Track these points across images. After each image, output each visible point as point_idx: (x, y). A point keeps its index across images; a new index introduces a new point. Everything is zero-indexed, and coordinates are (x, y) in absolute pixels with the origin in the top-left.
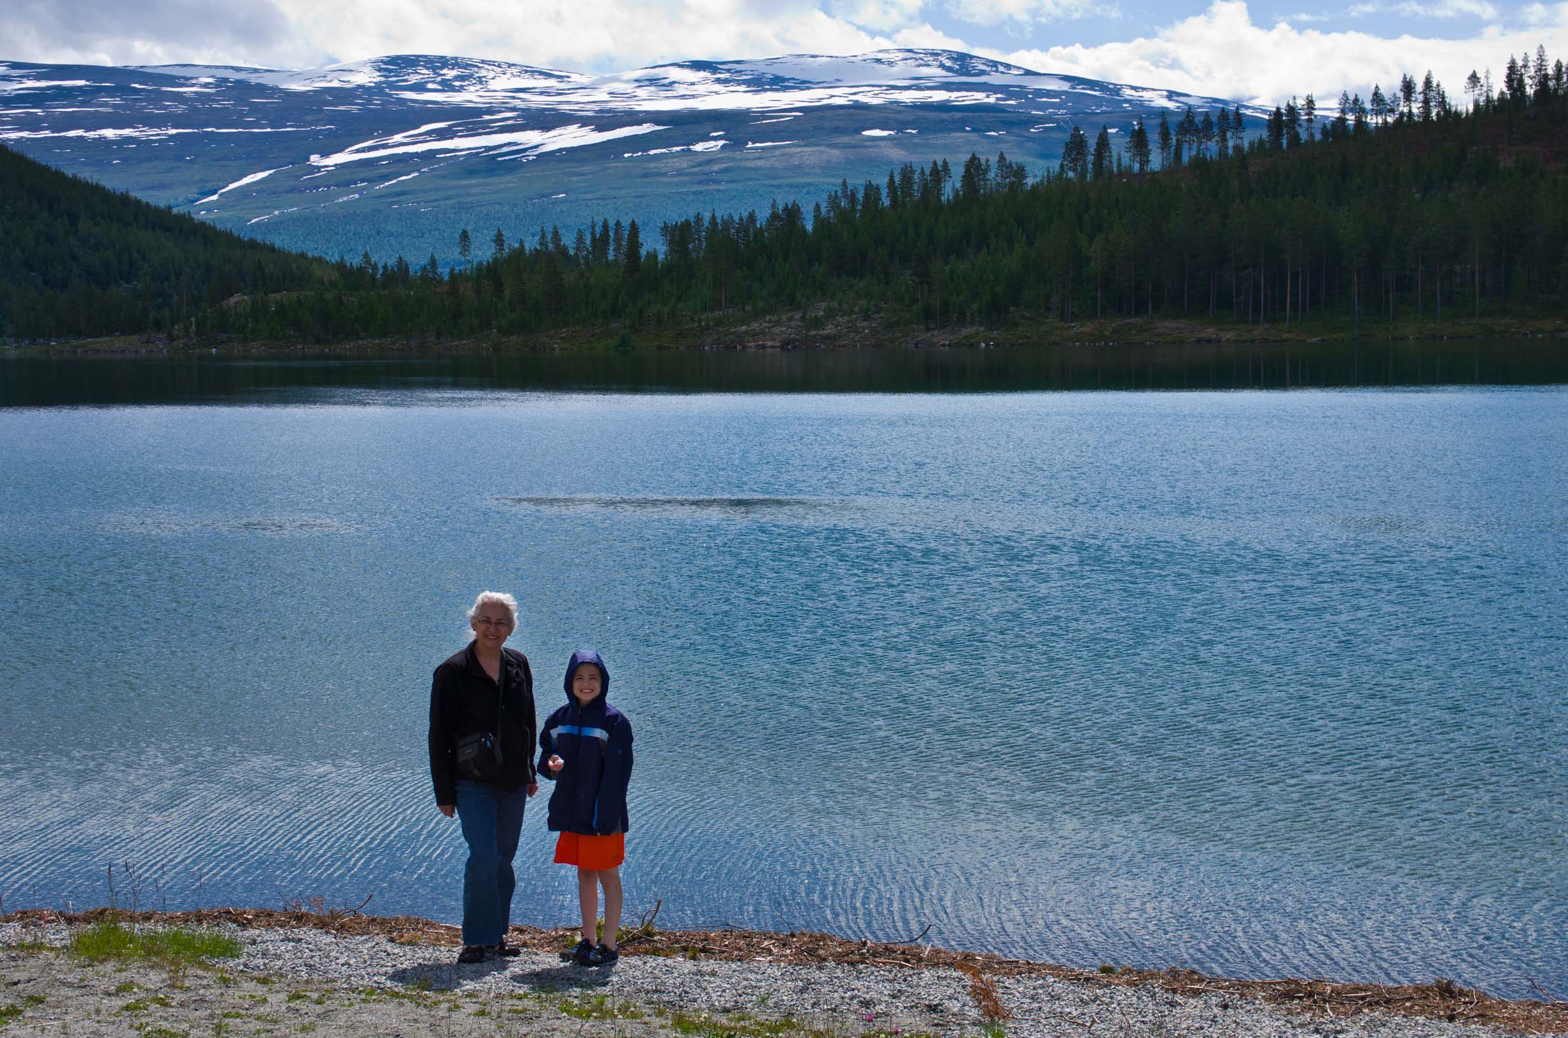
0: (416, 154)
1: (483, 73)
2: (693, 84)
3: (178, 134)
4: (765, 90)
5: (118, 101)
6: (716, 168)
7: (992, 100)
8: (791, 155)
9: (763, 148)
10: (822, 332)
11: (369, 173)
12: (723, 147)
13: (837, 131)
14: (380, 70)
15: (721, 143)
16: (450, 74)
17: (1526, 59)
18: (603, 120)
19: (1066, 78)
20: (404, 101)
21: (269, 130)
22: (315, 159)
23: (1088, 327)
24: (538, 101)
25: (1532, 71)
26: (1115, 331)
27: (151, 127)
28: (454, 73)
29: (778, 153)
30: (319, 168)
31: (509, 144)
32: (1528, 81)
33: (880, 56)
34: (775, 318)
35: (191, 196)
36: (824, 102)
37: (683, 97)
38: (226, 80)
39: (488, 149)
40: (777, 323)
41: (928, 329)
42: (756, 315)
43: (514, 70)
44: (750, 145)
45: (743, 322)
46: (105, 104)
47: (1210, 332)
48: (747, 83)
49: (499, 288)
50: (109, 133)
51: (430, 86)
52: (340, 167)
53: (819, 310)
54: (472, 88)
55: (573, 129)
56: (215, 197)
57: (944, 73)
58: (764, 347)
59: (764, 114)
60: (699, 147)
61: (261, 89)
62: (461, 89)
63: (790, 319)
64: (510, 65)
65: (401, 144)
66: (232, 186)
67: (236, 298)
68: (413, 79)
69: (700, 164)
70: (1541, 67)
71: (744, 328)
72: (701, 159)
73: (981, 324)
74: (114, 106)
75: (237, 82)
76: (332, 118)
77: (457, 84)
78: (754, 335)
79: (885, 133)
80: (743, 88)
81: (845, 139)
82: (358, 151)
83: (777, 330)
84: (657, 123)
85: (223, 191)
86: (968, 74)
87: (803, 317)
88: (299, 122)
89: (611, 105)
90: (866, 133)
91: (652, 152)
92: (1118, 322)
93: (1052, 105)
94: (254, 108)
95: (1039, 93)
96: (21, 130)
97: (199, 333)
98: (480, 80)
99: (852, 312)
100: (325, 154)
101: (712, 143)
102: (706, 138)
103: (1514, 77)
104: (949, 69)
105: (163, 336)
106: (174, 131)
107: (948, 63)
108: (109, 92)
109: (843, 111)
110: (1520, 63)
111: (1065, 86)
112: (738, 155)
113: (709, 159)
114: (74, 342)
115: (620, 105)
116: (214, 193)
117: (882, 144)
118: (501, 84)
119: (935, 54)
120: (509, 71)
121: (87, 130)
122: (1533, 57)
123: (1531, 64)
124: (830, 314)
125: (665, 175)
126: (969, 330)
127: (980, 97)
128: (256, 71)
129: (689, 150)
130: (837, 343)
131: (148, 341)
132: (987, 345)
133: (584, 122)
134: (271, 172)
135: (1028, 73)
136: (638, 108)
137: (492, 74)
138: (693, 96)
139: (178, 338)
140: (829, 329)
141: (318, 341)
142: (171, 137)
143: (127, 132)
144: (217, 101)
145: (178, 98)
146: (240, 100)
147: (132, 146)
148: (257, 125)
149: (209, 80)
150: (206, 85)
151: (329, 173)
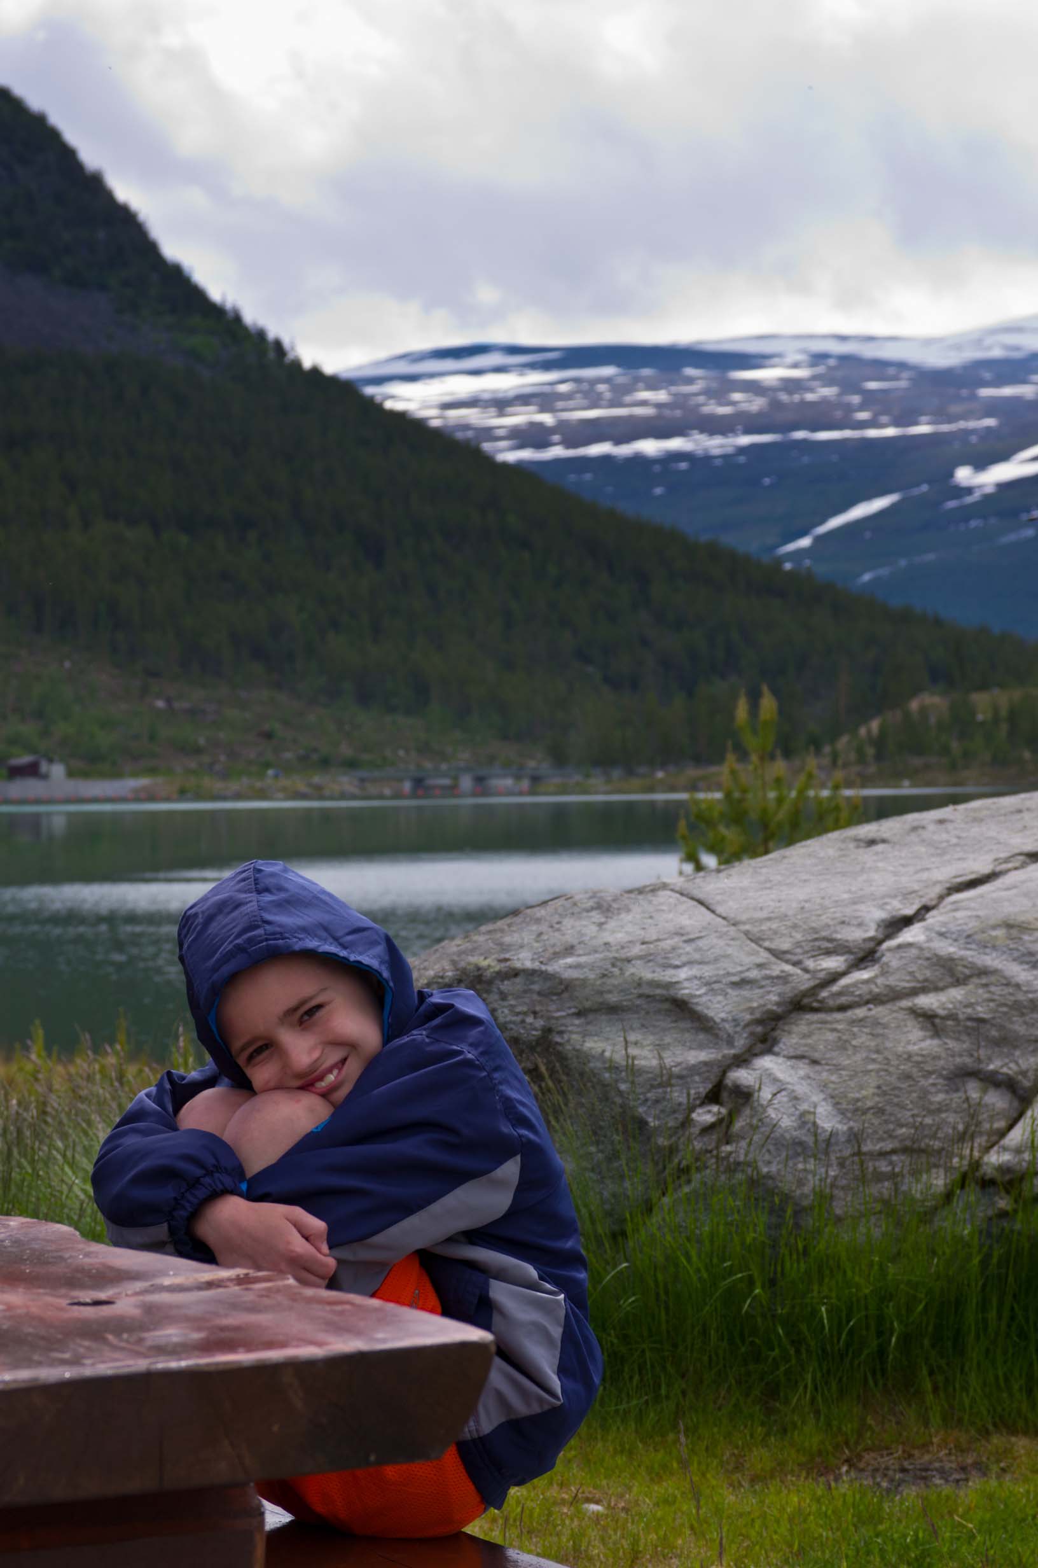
3: (752, 444)
5: (662, 396)
22: (963, 475)
27: (712, 433)
30: (969, 490)
35: (771, 541)
38: (825, 356)
46: (644, 403)
50: (649, 447)
52: (1005, 487)
56: (805, 542)
61: (880, 367)
66: (835, 523)
74: (657, 406)
75: (843, 357)
76: (992, 408)
85: (822, 529)
88: (940, 413)
94: (870, 399)
100: (981, 463)
106: (744, 440)
108: (652, 385)
116: (806, 534)
121: (618, 442)
128: (870, 339)
134: (895, 497)
142: (742, 450)
143: (676, 444)
144: (811, 390)
145: (753, 387)
146: (849, 386)
147: (683, 465)
148: (873, 424)
149: (799, 357)
150: (795, 366)
151: (987, 498)
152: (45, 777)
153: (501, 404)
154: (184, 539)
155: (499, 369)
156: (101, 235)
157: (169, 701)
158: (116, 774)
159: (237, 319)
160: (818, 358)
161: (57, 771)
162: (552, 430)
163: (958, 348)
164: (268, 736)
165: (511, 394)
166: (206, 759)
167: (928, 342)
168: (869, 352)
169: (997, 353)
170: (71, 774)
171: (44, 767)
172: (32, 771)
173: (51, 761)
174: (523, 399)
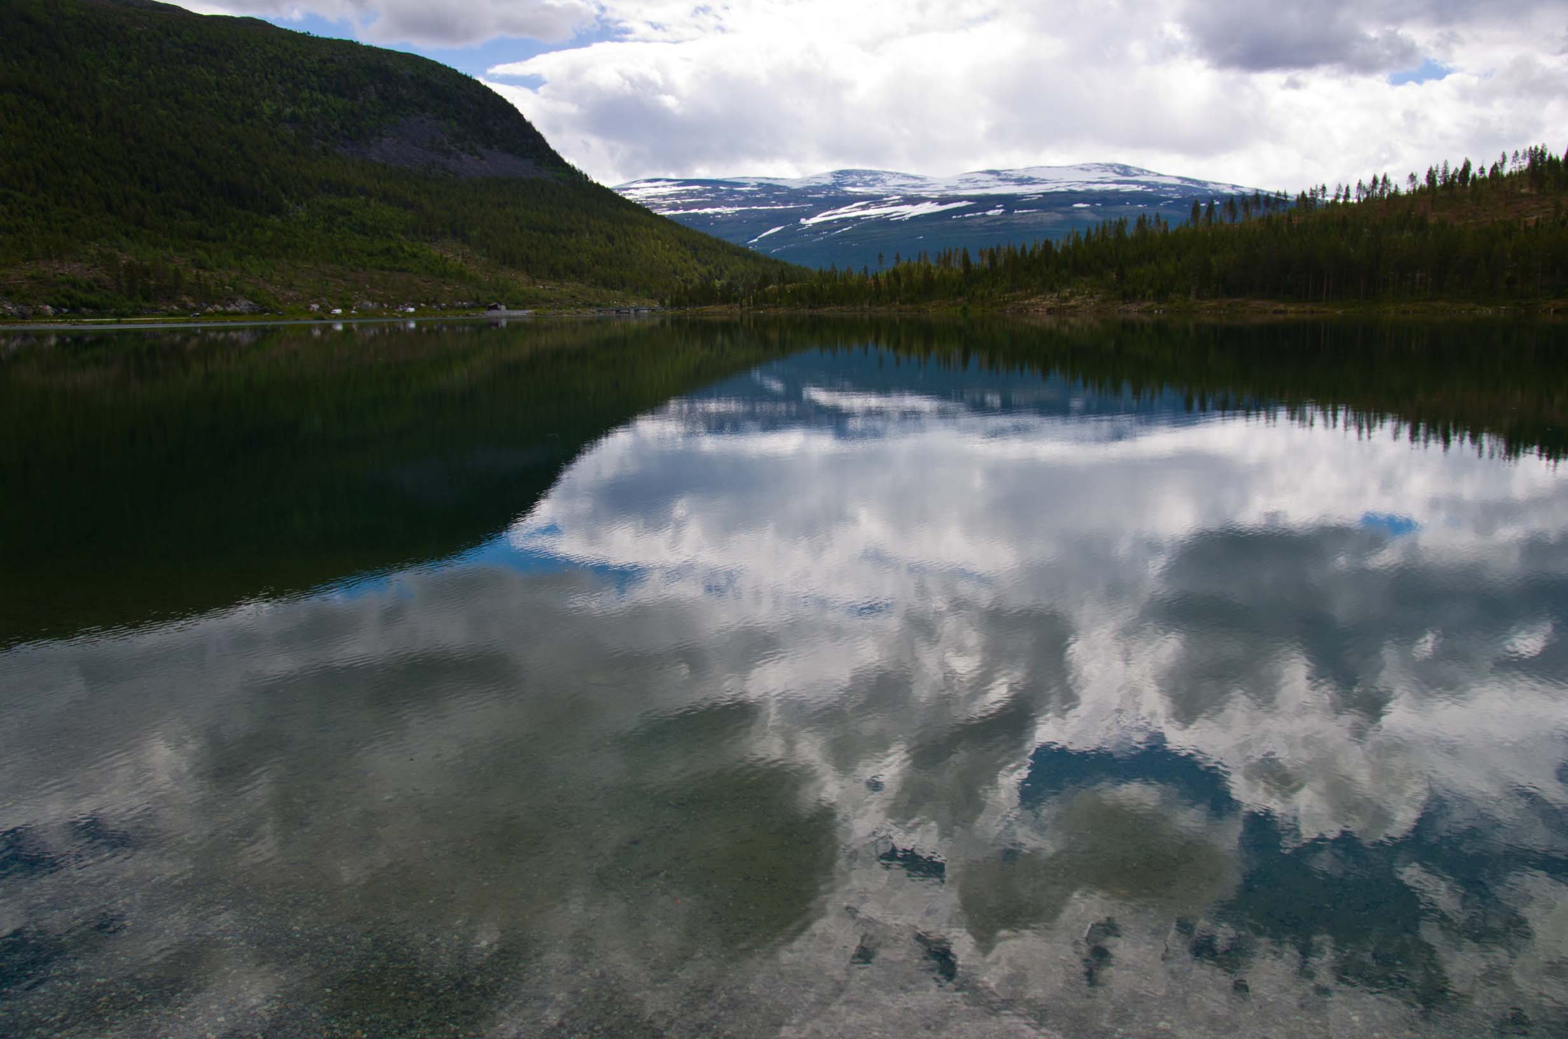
0: (851, 218)
1: (884, 177)
2: (987, 181)
3: (741, 210)
4: (1023, 184)
5: (713, 195)
6: (998, 223)
7: (1140, 189)
8: (1036, 217)
9: (1023, 214)
10: (1068, 304)
11: (827, 227)
12: (1002, 213)
13: (1061, 205)
14: (834, 177)
15: (1001, 211)
16: (868, 178)
17: (1437, 167)
18: (942, 201)
19: (1179, 178)
20: (846, 192)
21: (781, 207)
22: (803, 221)
23: (1213, 303)
24: (911, 192)
25: (1440, 174)
26: (1229, 305)
27: (728, 206)
28: (870, 177)
29: (1030, 215)
30: (804, 225)
31: (896, 212)
32: (1438, 179)
33: (1083, 167)
34: (1043, 296)
35: (745, 240)
36: (1054, 190)
37: (982, 188)
38: (762, 184)
39: (886, 215)
40: (1044, 299)
41: (1125, 303)
42: (1033, 295)
43: (900, 176)
44: (1016, 212)
45: (1026, 298)
46: (708, 197)
47: (1282, 307)
48: (1015, 180)
49: (899, 281)
50: (709, 211)
51: (858, 184)
52: (814, 225)
53: (1066, 292)
54: (878, 185)
55: (928, 204)
56: (756, 240)
57: (1115, 175)
58: (1038, 311)
59: (1023, 196)
60: (990, 213)
61: (779, 188)
62: (873, 186)
63: (1051, 297)
64: (897, 173)
65: (846, 212)
66: (764, 235)
67: (771, 287)
68: (851, 181)
69: (990, 222)
70: (1445, 172)
71: (1027, 301)
72: (990, 219)
73: (1154, 301)
74: (712, 198)
75: (767, 184)
76: (811, 200)
77: (871, 183)
78: (1033, 305)
79: (1085, 206)
80: (1013, 183)
81: (1064, 209)
82: (826, 216)
83: (1045, 303)
84: (969, 201)
85: (761, 236)
86: (1128, 176)
87: (1058, 297)
88: (796, 202)
89: (947, 193)
90: (1076, 205)
91: (967, 215)
92: (1230, 301)
93: (1172, 192)
94: (775, 197)
95: (1165, 185)
96: (670, 210)
97: (754, 304)
98: (883, 181)
99: (1084, 294)
100: (808, 218)
101: (996, 211)
102: (994, 208)
103: (1431, 176)
104: (1118, 173)
105: (738, 305)
106: (738, 209)
107: (1118, 170)
108: (710, 191)
109: (1063, 195)
110: (1434, 169)
111: (1178, 182)
112: (1010, 217)
113: (995, 219)
114: (698, 308)
115: (951, 193)
116: (756, 238)
117: (1083, 211)
118: (893, 183)
119: (1111, 166)
120: (897, 176)
121: (700, 209)
122: (1441, 167)
123: (1440, 170)
124: (1072, 295)
125: (973, 227)
126: (1148, 304)
127: (1134, 188)
128: (776, 179)
129: (985, 215)
130: (1077, 310)
131: (731, 308)
132: (1159, 312)
133: (933, 201)
134: (782, 227)
135: (1159, 175)
136: (960, 194)
137: (888, 178)
138: (987, 188)
139: (745, 306)
140: (1073, 303)
141: (811, 307)
142: (737, 212)
143: (717, 210)
144: (758, 194)
145: (740, 193)
146: (768, 193)
147: (719, 216)
148: (776, 205)
149: (755, 184)
150: (753, 186)
151: (810, 227)
152: (499, 309)
153: (664, 197)
154: (551, 236)
155: (663, 186)
156: (530, 141)
157: (544, 286)
158: (524, 309)
159: (574, 168)
160: (760, 185)
161: (503, 307)
162: (679, 205)
163: (802, 182)
164: (574, 297)
165: (668, 193)
166: (553, 304)
167: (793, 180)
168: (775, 183)
169: (813, 184)
170: (508, 308)
171: (499, 307)
172: (495, 307)
173: (501, 304)
174: (671, 196)
